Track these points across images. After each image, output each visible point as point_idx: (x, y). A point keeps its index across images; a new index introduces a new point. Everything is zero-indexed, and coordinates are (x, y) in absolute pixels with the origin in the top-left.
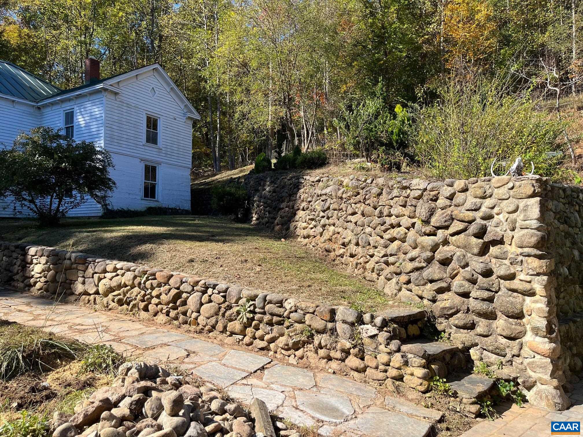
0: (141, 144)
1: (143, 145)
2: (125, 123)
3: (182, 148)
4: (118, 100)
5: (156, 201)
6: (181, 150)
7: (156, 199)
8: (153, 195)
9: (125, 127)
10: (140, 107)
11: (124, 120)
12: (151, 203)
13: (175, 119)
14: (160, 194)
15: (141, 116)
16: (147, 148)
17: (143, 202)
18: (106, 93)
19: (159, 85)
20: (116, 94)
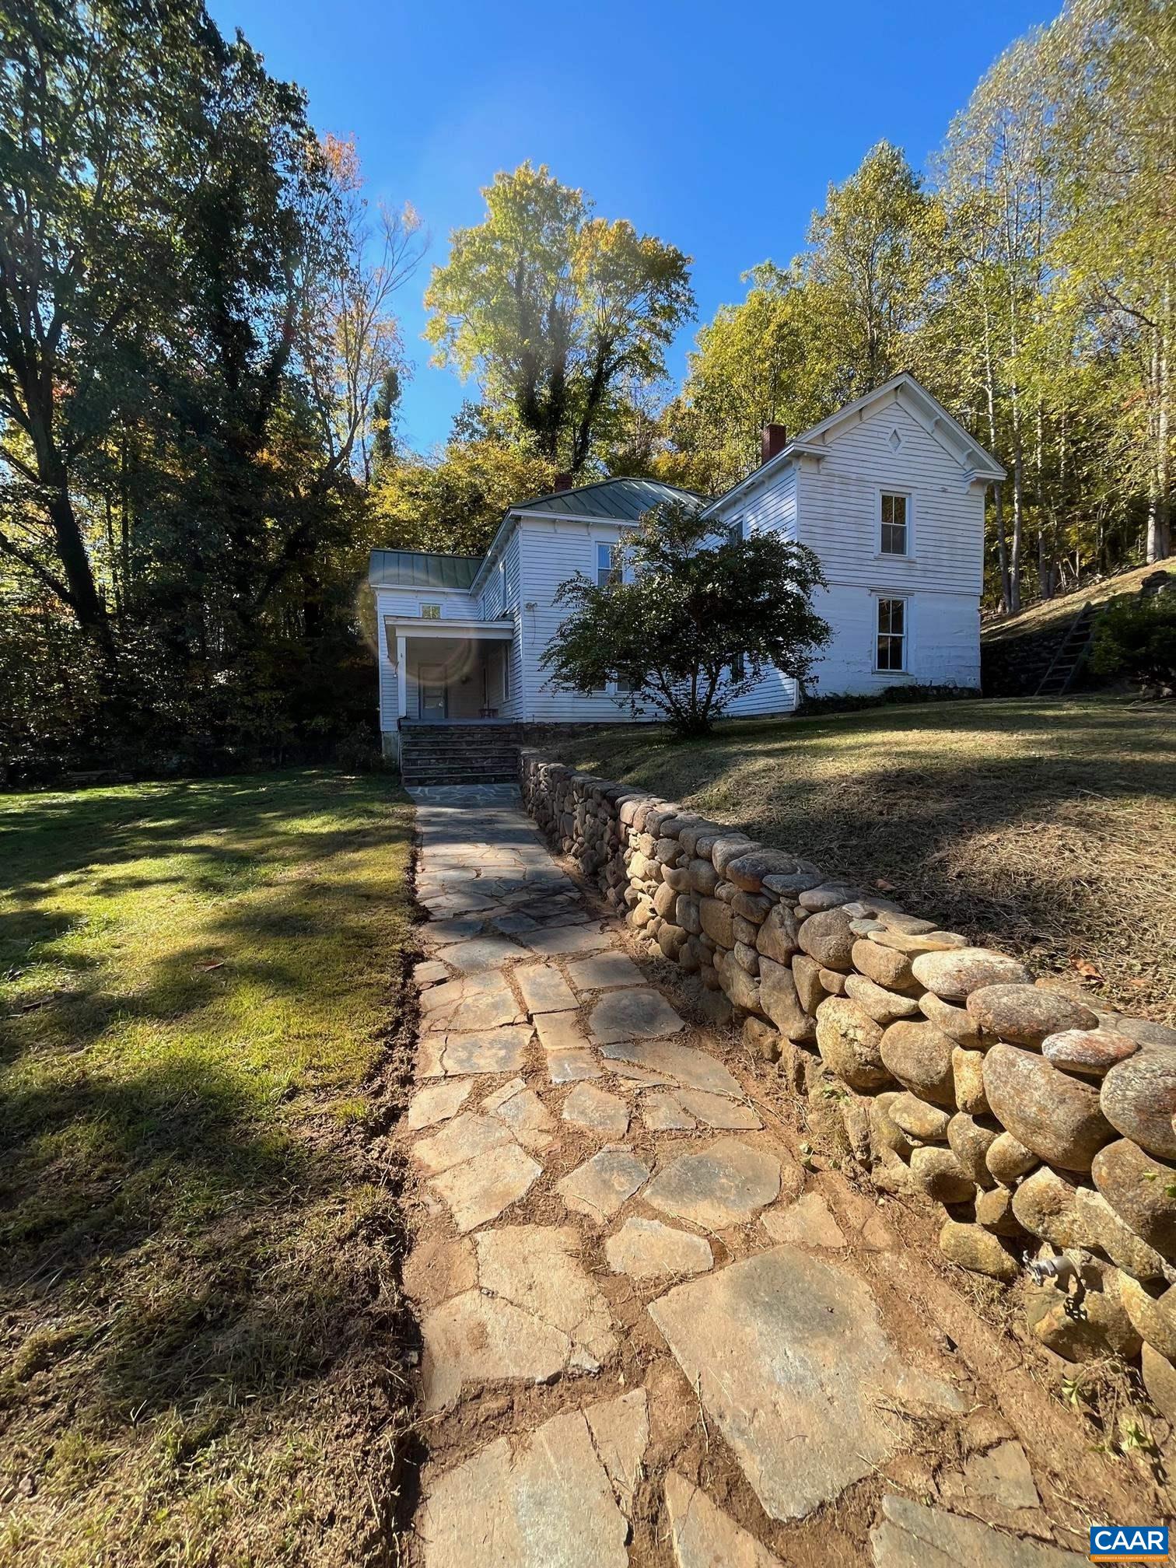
0: (871, 556)
1: (876, 559)
2: (837, 518)
3: (960, 552)
4: (824, 472)
5: (903, 674)
6: (959, 558)
7: (903, 670)
8: (897, 663)
9: (837, 525)
10: (867, 478)
11: (835, 511)
12: (893, 679)
13: (944, 491)
14: (911, 658)
15: (871, 497)
16: (884, 564)
17: (876, 677)
18: (800, 464)
19: (910, 421)
20: (819, 459)
